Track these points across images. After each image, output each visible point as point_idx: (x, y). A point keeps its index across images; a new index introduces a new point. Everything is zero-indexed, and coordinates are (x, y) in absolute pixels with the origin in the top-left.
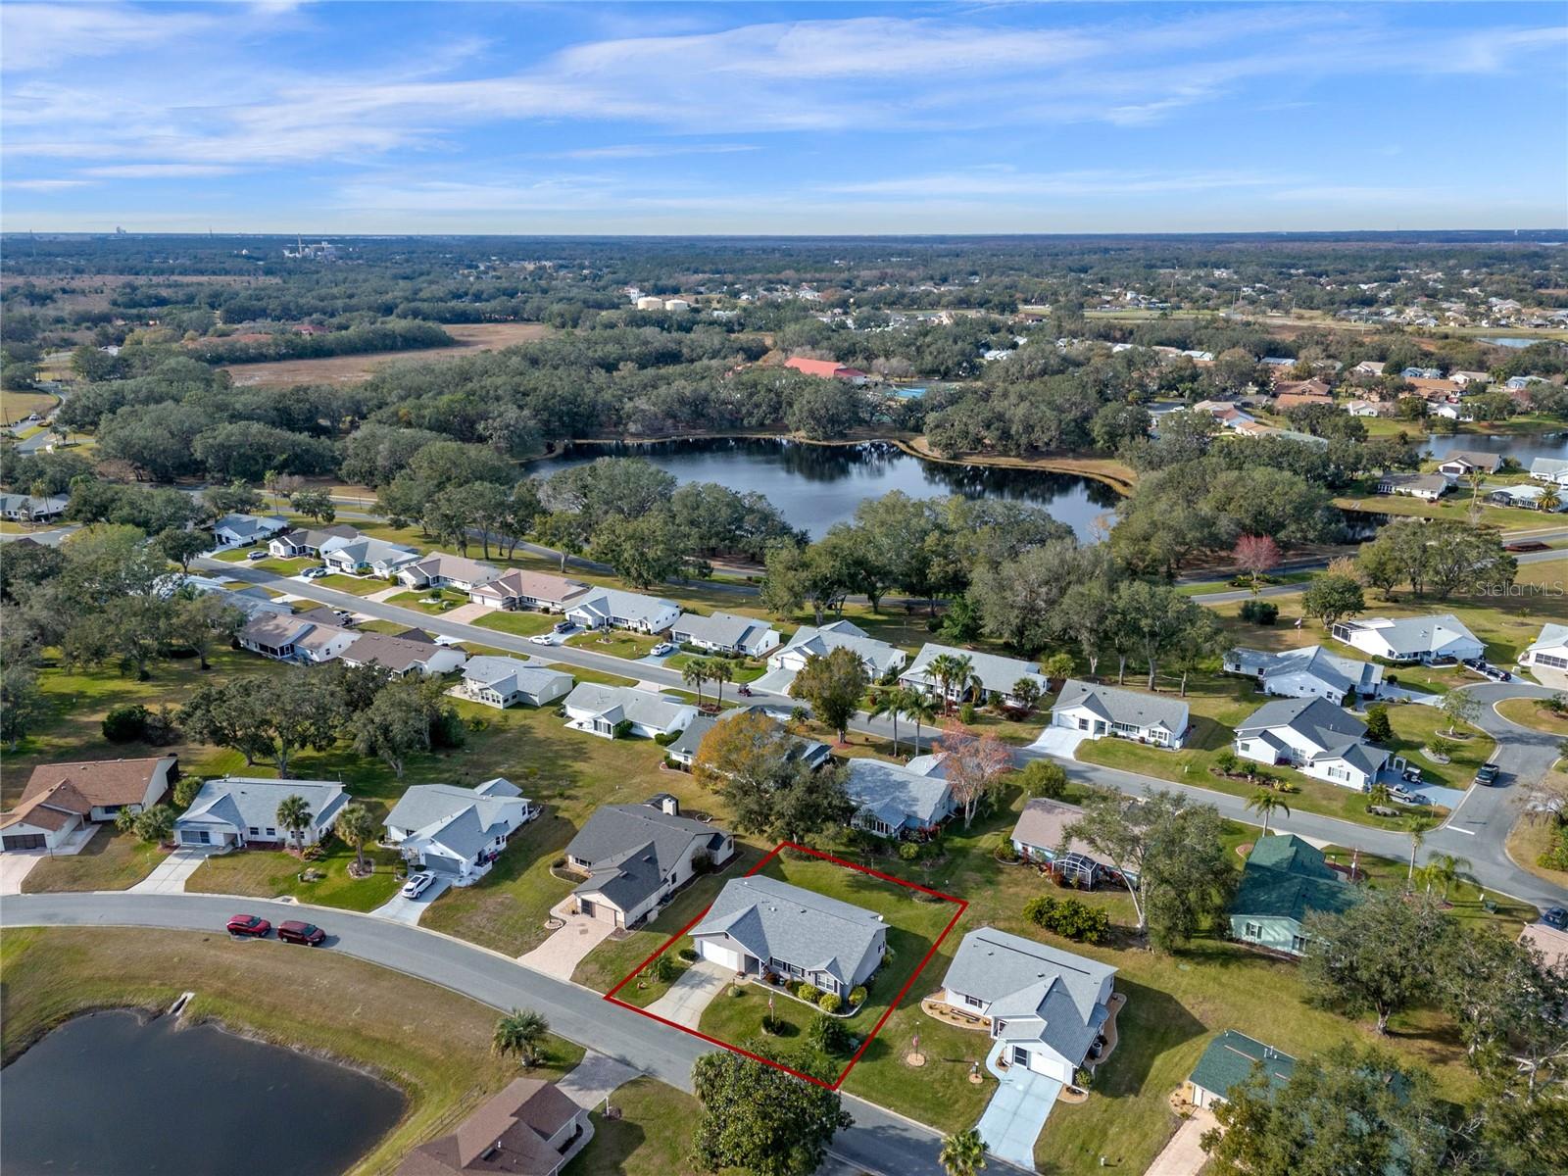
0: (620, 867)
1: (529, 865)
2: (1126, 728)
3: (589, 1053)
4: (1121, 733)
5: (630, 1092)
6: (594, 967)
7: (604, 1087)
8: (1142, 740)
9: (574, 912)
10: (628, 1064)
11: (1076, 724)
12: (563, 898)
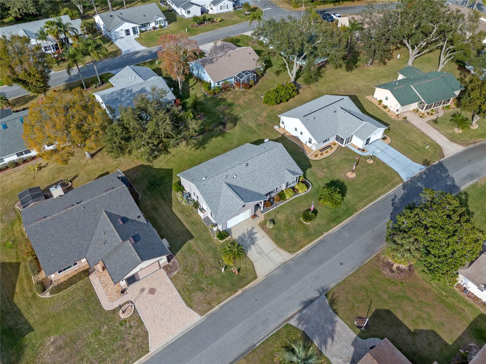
0: (124, 239)
1: (18, 313)
2: (144, 26)
3: (293, 322)
4: (143, 29)
5: (340, 306)
6: (198, 296)
7: (333, 323)
8: (154, 28)
9: (123, 292)
10: (311, 301)
11: (123, 34)
12: (94, 295)
